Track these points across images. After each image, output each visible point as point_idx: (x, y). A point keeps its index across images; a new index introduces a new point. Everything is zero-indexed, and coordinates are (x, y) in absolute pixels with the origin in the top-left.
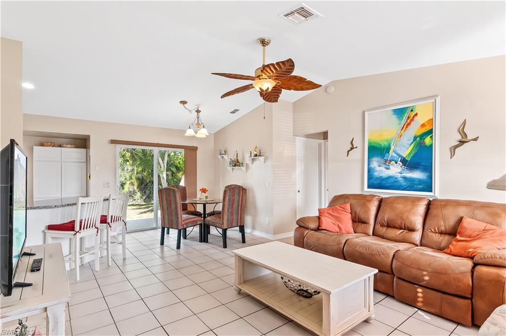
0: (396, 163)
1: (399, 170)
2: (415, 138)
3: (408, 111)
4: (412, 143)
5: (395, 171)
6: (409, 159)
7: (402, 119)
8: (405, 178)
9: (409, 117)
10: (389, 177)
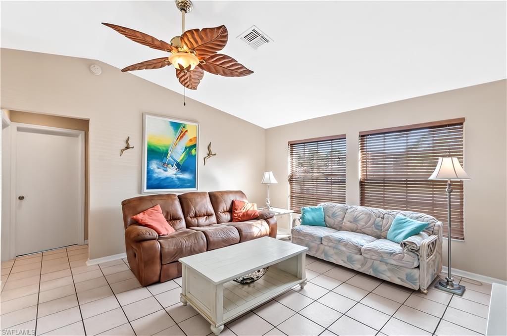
0: (173, 166)
1: (175, 172)
2: (186, 148)
3: (182, 126)
4: (184, 152)
5: (172, 172)
6: (181, 164)
7: (177, 132)
8: (178, 178)
9: (182, 132)
10: (167, 178)
